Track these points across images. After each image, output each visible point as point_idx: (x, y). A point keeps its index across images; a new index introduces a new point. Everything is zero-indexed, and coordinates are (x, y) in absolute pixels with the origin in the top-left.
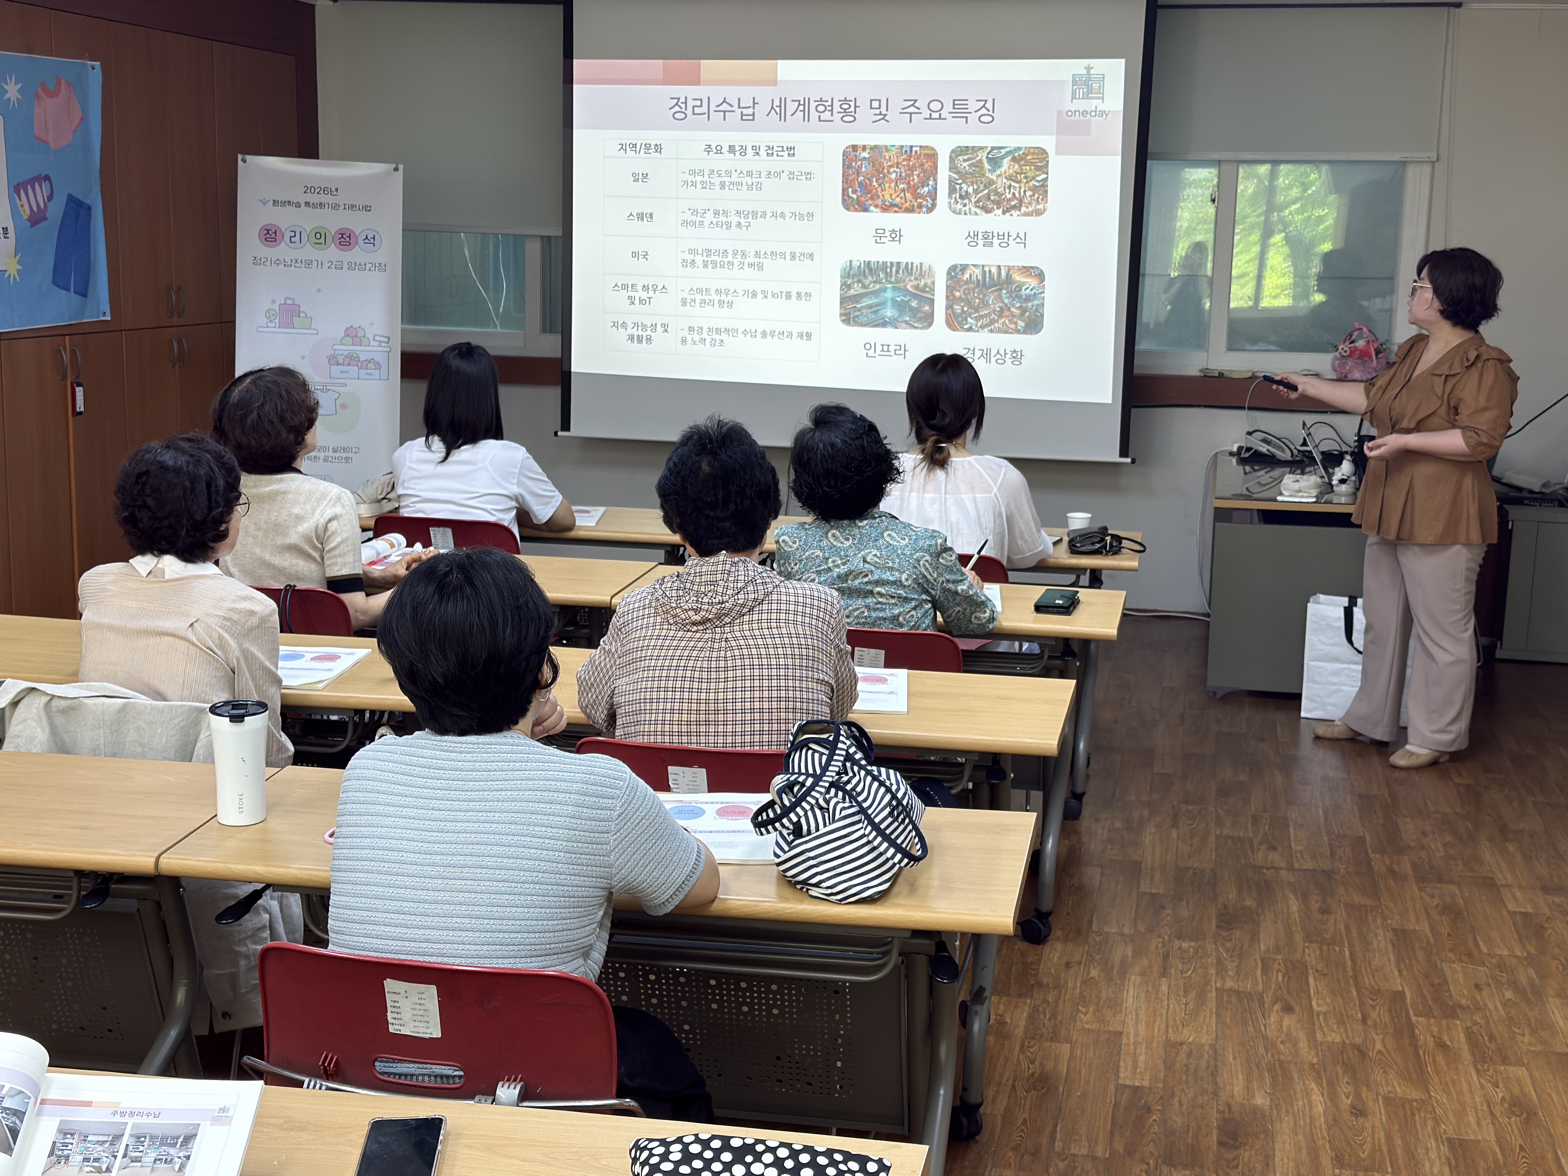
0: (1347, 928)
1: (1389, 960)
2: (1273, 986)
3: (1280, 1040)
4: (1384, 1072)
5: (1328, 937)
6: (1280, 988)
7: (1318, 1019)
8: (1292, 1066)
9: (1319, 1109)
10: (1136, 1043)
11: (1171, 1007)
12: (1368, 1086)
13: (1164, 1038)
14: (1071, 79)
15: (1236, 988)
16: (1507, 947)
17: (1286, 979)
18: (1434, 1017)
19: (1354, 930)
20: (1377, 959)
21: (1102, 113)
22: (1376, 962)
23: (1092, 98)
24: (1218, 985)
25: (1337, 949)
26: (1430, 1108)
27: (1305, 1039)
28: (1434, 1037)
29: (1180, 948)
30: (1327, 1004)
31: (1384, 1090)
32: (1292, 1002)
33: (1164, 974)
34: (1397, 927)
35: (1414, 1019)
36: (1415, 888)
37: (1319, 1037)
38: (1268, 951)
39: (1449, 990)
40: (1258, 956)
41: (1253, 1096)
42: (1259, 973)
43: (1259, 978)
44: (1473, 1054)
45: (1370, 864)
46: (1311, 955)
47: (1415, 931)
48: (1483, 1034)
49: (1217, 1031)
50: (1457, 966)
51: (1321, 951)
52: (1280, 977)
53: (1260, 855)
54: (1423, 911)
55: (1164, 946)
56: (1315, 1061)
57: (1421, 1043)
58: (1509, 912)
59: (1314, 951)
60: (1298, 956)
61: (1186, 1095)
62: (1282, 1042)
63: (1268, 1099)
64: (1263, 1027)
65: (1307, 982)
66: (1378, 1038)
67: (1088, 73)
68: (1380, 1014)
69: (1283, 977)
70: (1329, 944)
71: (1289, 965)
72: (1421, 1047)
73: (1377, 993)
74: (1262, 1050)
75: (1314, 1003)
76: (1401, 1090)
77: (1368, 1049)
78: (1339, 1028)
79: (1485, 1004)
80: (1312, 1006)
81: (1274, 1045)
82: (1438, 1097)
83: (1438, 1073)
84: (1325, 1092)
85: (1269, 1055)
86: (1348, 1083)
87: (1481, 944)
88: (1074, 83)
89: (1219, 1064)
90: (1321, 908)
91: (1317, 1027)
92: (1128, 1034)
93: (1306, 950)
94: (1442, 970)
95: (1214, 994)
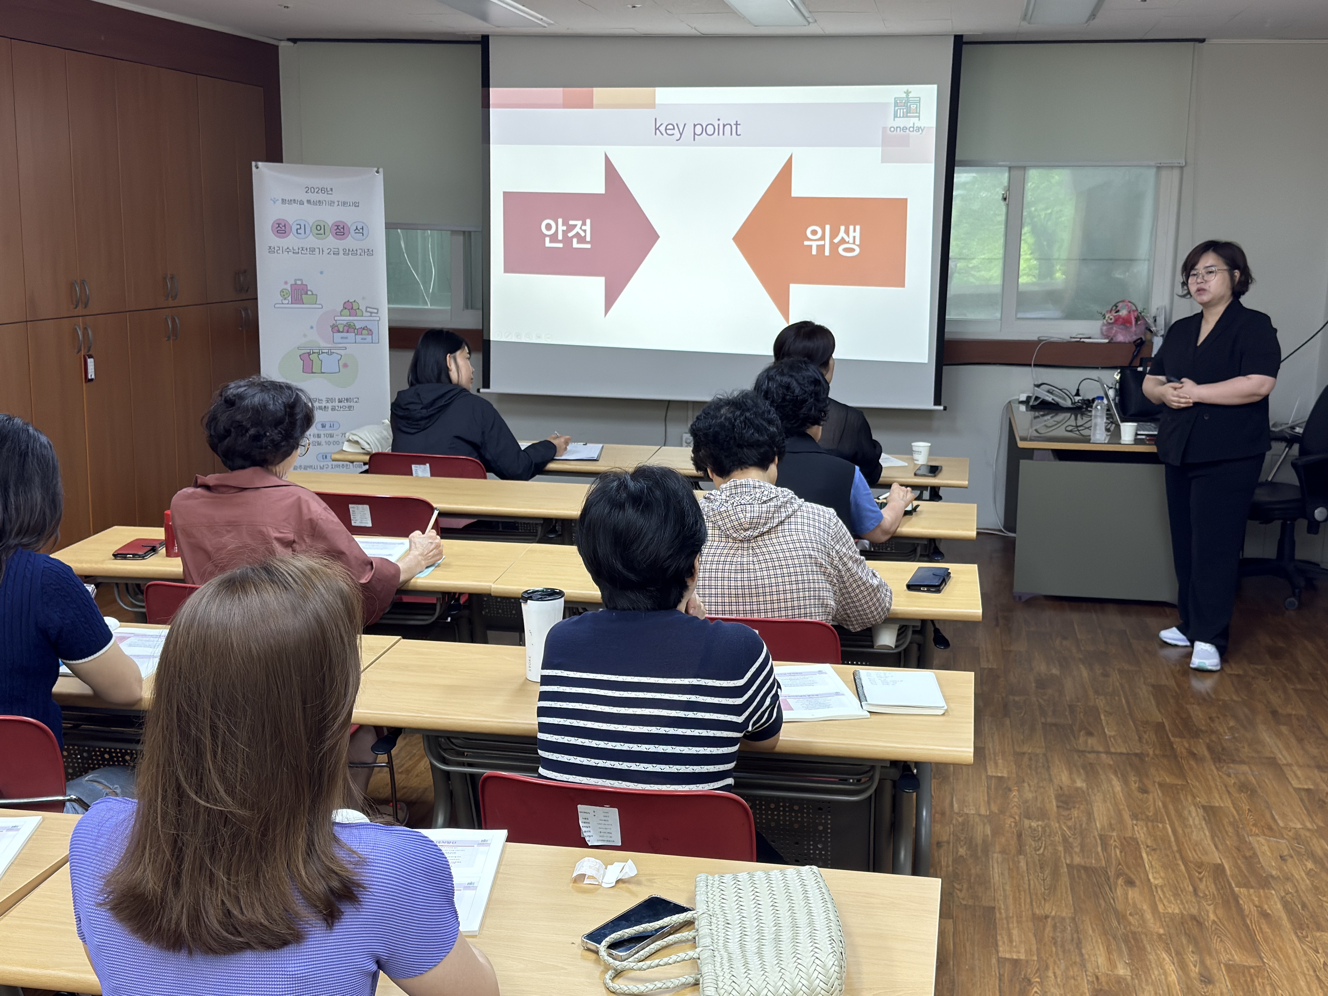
0: (1165, 806)
1: (1205, 834)
2: (1114, 862)
3: (1128, 912)
4: (1221, 940)
5: (1151, 814)
6: (1120, 864)
7: (1157, 892)
8: (1143, 936)
9: (1173, 978)
10: (1007, 918)
11: (1032, 882)
12: (1210, 954)
13: (1030, 912)
14: (893, 101)
15: (1083, 863)
16: (1299, 821)
17: (1123, 854)
18: (1252, 887)
19: (1171, 807)
20: (1195, 833)
21: (919, 128)
22: (1194, 837)
23: (910, 117)
24: (1068, 862)
25: (1160, 825)
26: (1266, 974)
27: (1149, 911)
28: (1256, 907)
29: (1030, 827)
30: (1162, 878)
31: (1224, 957)
32: (1132, 876)
33: (1020, 851)
34: (1206, 804)
35: (1236, 889)
36: (1213, 768)
37: (1161, 908)
38: (1103, 828)
39: (1260, 863)
40: (1096, 833)
41: (1116, 967)
42: (1099, 849)
43: (1101, 854)
44: (1292, 923)
45: (1173, 748)
46: (1140, 832)
47: (1220, 807)
48: (1297, 903)
49: (1074, 904)
50: (1261, 839)
51: (1147, 827)
52: (1118, 852)
53: (1081, 740)
54: (1224, 788)
55: (1016, 826)
56: (1161, 931)
57: (1247, 912)
58: (1295, 789)
59: (1142, 828)
60: (1129, 834)
61: (1058, 967)
62: (1130, 914)
63: (1128, 969)
64: (1112, 901)
65: (1141, 857)
66: (1210, 909)
67: (907, 97)
68: (1207, 886)
69: (1121, 852)
70: (1152, 821)
71: (1123, 841)
72: (1248, 917)
73: (1200, 865)
74: (1115, 923)
75: (1151, 877)
76: (1239, 958)
77: (1204, 920)
78: (1176, 900)
79: (1292, 875)
80: (1149, 880)
81: (1124, 917)
82: (1271, 964)
83: (1266, 940)
84: (1175, 960)
85: (1122, 927)
86: (1193, 952)
87: (1277, 817)
88: (896, 104)
89: (1081, 937)
90: (1139, 787)
91: (1157, 898)
92: (1000, 909)
93: (1136, 827)
94: (1250, 843)
95: (1066, 870)
